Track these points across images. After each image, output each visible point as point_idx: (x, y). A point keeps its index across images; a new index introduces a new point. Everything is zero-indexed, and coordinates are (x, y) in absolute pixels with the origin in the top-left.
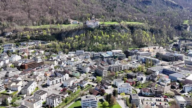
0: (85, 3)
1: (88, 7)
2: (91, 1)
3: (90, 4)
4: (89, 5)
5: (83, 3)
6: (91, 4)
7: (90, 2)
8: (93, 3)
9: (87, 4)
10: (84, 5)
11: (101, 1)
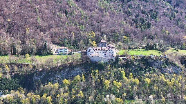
0: (84, 9)
1: (91, 17)
2: (98, 4)
3: (97, 10)
4: (95, 14)
5: (80, 10)
6: (100, 10)
7: (97, 6)
8: (102, 8)
9: (91, 11)
10: (84, 13)
11: (121, 5)
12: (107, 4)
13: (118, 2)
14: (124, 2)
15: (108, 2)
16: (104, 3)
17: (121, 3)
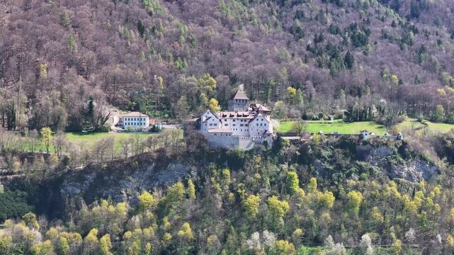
0: (186, 19)
2: (221, 9)
3: (217, 24)
4: (214, 31)
5: (176, 21)
6: (225, 22)
7: (217, 13)
8: (231, 17)
9: (202, 24)
10: (185, 28)
11: (277, 11)
12: (242, 8)
13: (269, 5)
14: (283, 5)
15: (244, 4)
16: (235, 6)
17: (277, 7)
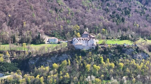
0: (71, 7)
1: (76, 13)
2: (82, 3)
3: (81, 8)
4: (80, 11)
5: (68, 7)
6: (83, 7)
7: (81, 4)
8: (86, 6)
9: (76, 8)
10: (70, 10)
11: (101, 3)
12: (89, 2)
13: (98, 1)
14: (103, 1)
15: (90, 1)
16: (87, 2)
17: (101, 2)
